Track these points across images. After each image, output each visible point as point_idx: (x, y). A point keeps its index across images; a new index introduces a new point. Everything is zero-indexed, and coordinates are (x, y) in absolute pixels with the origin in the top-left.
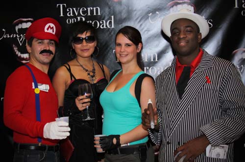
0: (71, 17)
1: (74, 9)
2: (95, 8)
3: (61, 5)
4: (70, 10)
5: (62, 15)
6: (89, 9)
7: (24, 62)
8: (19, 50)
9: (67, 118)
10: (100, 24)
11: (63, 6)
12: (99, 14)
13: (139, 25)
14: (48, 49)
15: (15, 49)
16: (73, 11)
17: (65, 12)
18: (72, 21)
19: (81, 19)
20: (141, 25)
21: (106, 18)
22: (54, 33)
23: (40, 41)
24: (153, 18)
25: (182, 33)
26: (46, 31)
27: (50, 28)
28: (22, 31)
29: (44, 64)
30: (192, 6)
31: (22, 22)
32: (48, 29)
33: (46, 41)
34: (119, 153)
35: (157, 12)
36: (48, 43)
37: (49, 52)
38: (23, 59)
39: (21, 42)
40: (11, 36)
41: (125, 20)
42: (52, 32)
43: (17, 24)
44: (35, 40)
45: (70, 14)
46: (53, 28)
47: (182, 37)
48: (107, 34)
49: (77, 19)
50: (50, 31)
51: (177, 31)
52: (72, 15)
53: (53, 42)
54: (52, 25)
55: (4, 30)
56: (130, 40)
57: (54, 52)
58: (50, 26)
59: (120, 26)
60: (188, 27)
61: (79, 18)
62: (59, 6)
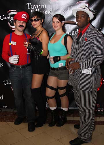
0: (33, 9)
1: (35, 5)
2: (44, 5)
3: (29, 4)
4: (32, 6)
5: (29, 8)
6: (41, 5)
7: (13, 30)
8: (11, 24)
9: (18, 55)
10: (46, 12)
11: (30, 4)
12: (46, 8)
13: (64, 12)
14: (22, 25)
15: (9, 24)
16: (34, 6)
17: (30, 7)
18: (33, 11)
19: (38, 10)
20: (64, 13)
21: (49, 10)
22: (26, 18)
23: (19, 21)
24: (70, 9)
25: (80, 18)
26: (22, 17)
27: (24, 16)
28: (11, 16)
29: (20, 31)
30: (87, 4)
31: (11, 12)
32: (23, 16)
33: (22, 22)
34: (59, 70)
35: (72, 7)
36: (23, 23)
37: (23, 26)
38: (13, 28)
39: (11, 21)
40: (7, 18)
41: (57, 10)
42: (25, 18)
43: (9, 13)
44: (17, 20)
45: (32, 8)
46: (25, 16)
47: (79, 20)
48: (49, 17)
49: (36, 10)
50: (24, 17)
51: (78, 17)
52: (33, 8)
53: (25, 22)
54: (25, 15)
55: (3, 15)
56: (59, 20)
57: (25, 27)
58: (24, 15)
59: (55, 13)
60: (83, 15)
61: (37, 10)
62: (28, 4)
